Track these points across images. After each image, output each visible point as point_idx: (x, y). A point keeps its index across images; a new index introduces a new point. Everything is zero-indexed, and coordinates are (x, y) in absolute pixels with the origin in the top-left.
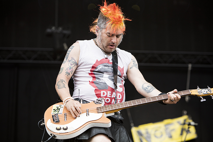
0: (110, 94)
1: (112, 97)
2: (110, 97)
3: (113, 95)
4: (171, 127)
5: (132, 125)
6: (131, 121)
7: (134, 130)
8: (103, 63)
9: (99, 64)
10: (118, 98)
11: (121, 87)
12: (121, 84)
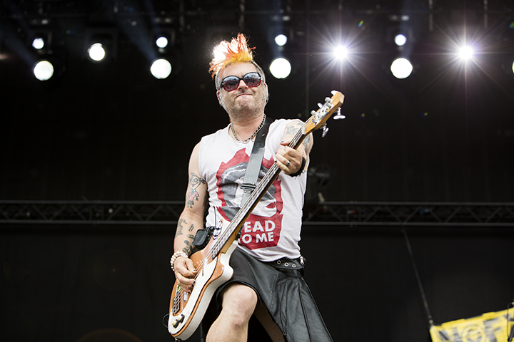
0: (250, 227)
1: (254, 230)
2: (250, 231)
3: (256, 226)
4: (495, 325)
5: (431, 322)
6: (430, 317)
7: (434, 331)
8: (234, 165)
9: (226, 169)
10: (267, 229)
11: (273, 207)
12: (272, 201)
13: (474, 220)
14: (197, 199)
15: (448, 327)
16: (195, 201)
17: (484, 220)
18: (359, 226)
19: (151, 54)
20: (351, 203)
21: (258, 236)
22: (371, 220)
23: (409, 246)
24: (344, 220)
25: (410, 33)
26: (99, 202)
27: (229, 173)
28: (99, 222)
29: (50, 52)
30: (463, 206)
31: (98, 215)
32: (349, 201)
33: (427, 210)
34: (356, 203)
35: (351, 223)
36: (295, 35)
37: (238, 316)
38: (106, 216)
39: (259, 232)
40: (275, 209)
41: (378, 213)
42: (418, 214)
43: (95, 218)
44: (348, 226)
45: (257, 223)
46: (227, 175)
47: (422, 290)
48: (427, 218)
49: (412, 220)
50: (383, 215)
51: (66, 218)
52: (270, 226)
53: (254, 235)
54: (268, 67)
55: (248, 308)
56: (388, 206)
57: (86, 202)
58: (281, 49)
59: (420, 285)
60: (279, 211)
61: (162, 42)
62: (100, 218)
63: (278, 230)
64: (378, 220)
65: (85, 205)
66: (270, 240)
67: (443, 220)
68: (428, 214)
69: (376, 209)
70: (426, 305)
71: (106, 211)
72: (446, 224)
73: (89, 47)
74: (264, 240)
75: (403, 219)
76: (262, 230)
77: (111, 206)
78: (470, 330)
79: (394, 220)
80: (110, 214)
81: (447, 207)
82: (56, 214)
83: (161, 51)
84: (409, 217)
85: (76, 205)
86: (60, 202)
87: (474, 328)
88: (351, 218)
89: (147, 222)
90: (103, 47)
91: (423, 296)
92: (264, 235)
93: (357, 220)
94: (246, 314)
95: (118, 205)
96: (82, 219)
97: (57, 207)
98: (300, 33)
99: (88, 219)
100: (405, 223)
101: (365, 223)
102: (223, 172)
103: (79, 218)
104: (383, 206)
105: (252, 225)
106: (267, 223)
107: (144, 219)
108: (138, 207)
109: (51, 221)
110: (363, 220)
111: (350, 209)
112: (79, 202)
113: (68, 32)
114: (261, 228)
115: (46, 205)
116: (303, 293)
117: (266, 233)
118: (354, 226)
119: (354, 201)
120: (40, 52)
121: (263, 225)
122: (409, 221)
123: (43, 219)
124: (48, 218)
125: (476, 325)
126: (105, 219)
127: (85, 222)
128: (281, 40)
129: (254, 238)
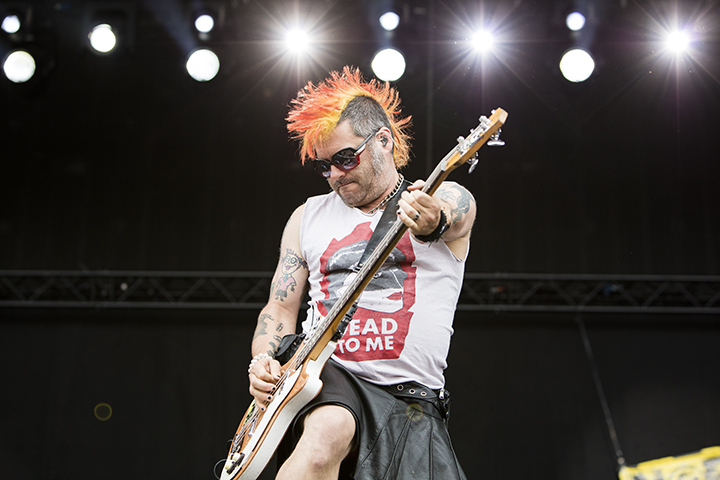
0: (358, 327)
1: (364, 332)
2: (358, 333)
3: (367, 326)
5: (621, 461)
6: (619, 453)
7: (626, 475)
8: (349, 244)
9: (337, 249)
10: (384, 331)
11: (397, 299)
12: (397, 290)
13: (689, 304)
14: (293, 289)
15: (647, 469)
16: (289, 291)
17: (703, 304)
18: (509, 312)
19: (188, 42)
20: (498, 275)
21: (369, 341)
22: (528, 302)
23: (587, 343)
24: (486, 302)
25: (591, 10)
26: (106, 273)
27: (340, 255)
28: (106, 304)
29: (30, 38)
30: (672, 282)
31: (104, 293)
32: (493, 272)
33: (615, 288)
34: (505, 275)
35: (498, 308)
36: (412, 14)
37: (320, 450)
38: (117, 294)
39: (371, 335)
40: (401, 302)
41: (540, 291)
42: (601, 293)
43: (99, 298)
44: (492, 312)
45: (370, 322)
46: (338, 258)
47: (607, 412)
48: (616, 299)
49: (592, 303)
50: (545, 295)
51: (54, 298)
52: (390, 326)
53: (363, 339)
54: (369, 63)
55: (335, 439)
56: (556, 281)
57: (86, 272)
58: (389, 35)
59: (604, 404)
60: (407, 306)
61: (205, 24)
62: (107, 298)
63: (402, 333)
64: (539, 302)
65: (84, 278)
66: (388, 348)
67: (641, 302)
68: (617, 293)
69: (537, 286)
70: (613, 435)
71: (118, 287)
72: (644, 309)
73: (91, 30)
74: (378, 348)
75: (577, 302)
76: (376, 332)
77: (124, 279)
78: (682, 475)
79: (563, 302)
80: (122, 292)
81: (647, 282)
82: (39, 291)
83: (203, 37)
84: (587, 298)
85: (70, 278)
86: (46, 273)
87: (687, 471)
88: (497, 300)
89: (181, 304)
90: (112, 30)
91: (609, 422)
92: (378, 340)
93: (506, 302)
94: (333, 448)
95: (136, 278)
96: (78, 300)
97: (40, 280)
98: (419, 11)
99: (88, 299)
100: (581, 308)
101: (519, 307)
102: (332, 254)
103: (74, 298)
104: (546, 281)
105: (362, 325)
106: (384, 321)
107: (177, 299)
108: (166, 281)
109: (31, 303)
110: (515, 302)
111: (495, 286)
112: (76, 273)
113: (58, 7)
114: (375, 330)
115: (24, 278)
116: (437, 439)
117: (383, 337)
118: (502, 312)
119: (502, 271)
120: (14, 37)
121: (379, 325)
122: (588, 304)
123: (17, 299)
124: (27, 297)
125: (692, 467)
126: (116, 298)
127: (84, 304)
128: (390, 21)
129: (363, 344)
